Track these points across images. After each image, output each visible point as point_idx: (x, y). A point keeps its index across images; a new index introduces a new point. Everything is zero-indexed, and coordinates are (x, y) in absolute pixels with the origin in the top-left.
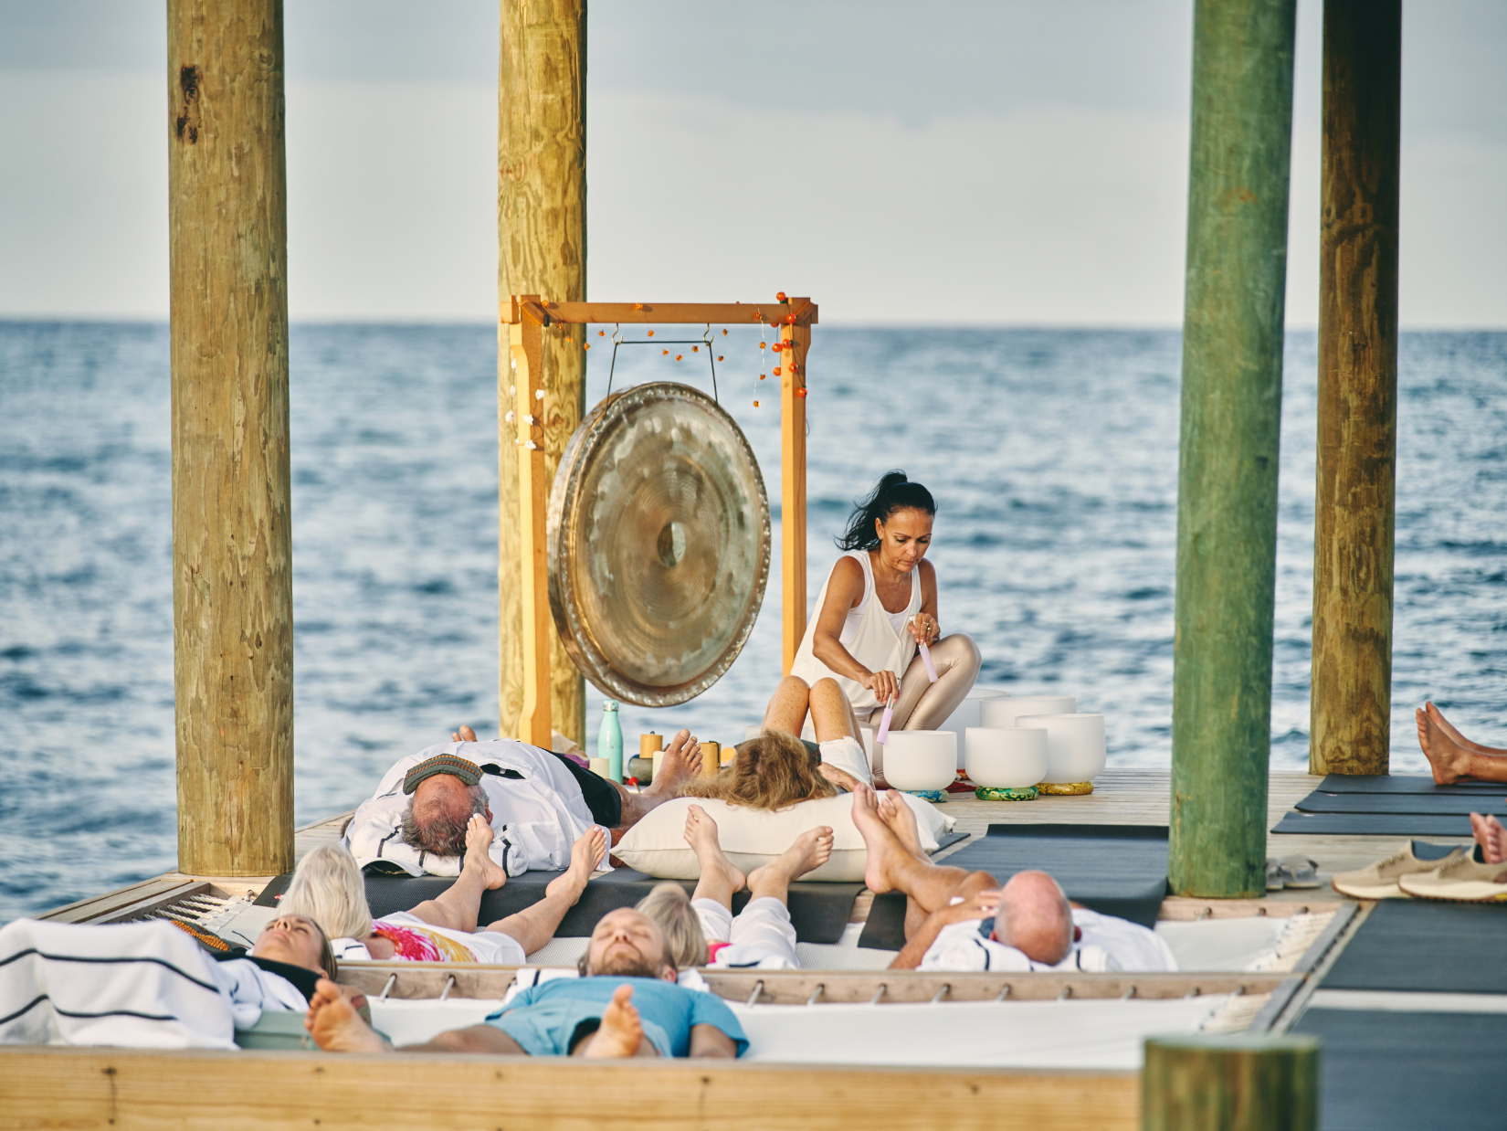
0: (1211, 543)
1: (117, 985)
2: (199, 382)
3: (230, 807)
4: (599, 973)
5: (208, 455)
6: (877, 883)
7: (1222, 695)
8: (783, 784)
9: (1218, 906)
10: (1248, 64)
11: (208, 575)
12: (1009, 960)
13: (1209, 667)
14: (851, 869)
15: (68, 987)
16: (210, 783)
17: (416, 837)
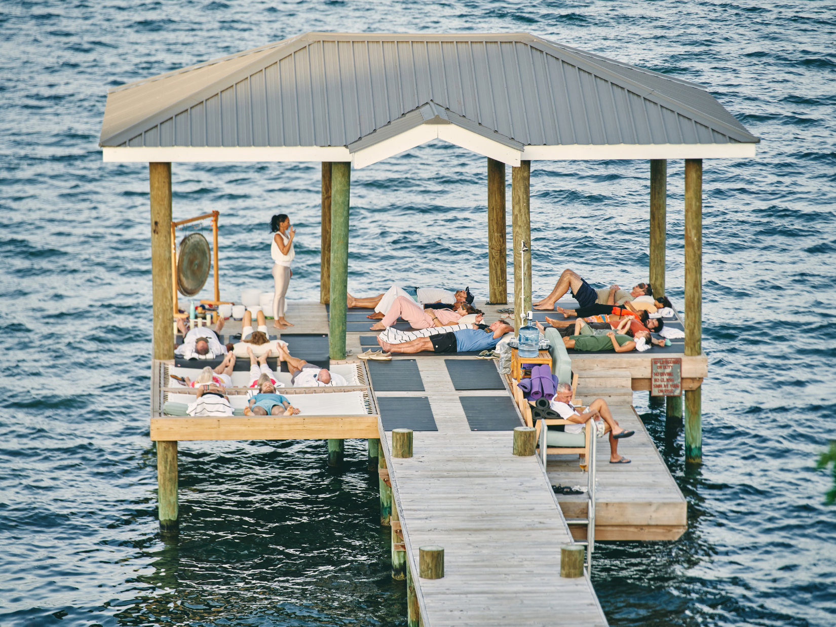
0: (336, 301)
1: (216, 407)
2: (159, 276)
3: (165, 348)
4: (264, 393)
5: (161, 288)
6: (281, 359)
7: (339, 326)
8: (261, 341)
9: (340, 362)
10: (342, 220)
11: (161, 309)
12: (322, 384)
13: (336, 321)
14: (275, 355)
15: (209, 408)
16: (162, 345)
17: (198, 352)
